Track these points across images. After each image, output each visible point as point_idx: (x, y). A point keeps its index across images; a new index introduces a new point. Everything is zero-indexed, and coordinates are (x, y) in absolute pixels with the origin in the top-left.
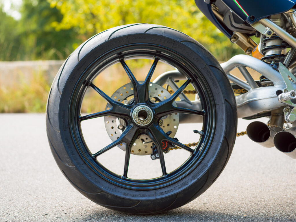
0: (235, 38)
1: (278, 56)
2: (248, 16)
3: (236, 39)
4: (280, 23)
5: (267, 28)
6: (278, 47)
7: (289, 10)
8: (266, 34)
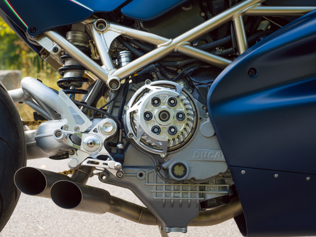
0: (45, 54)
1: (77, 80)
2: (27, 27)
3: (46, 56)
4: (82, 37)
5: (54, 43)
6: (78, 68)
7: (85, 20)
8: (51, 51)
